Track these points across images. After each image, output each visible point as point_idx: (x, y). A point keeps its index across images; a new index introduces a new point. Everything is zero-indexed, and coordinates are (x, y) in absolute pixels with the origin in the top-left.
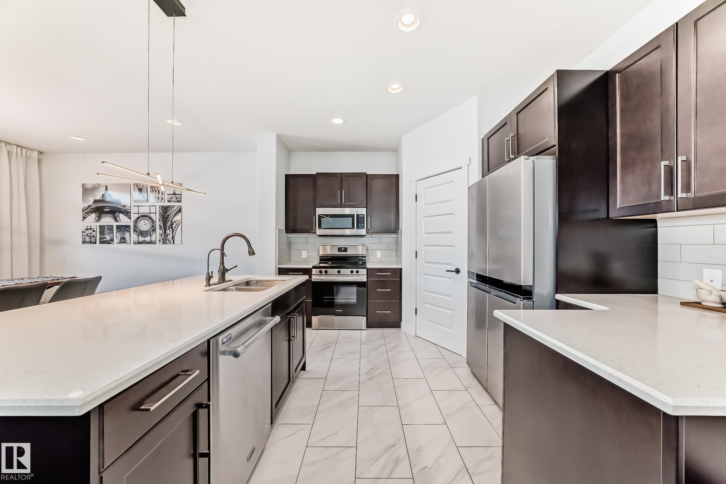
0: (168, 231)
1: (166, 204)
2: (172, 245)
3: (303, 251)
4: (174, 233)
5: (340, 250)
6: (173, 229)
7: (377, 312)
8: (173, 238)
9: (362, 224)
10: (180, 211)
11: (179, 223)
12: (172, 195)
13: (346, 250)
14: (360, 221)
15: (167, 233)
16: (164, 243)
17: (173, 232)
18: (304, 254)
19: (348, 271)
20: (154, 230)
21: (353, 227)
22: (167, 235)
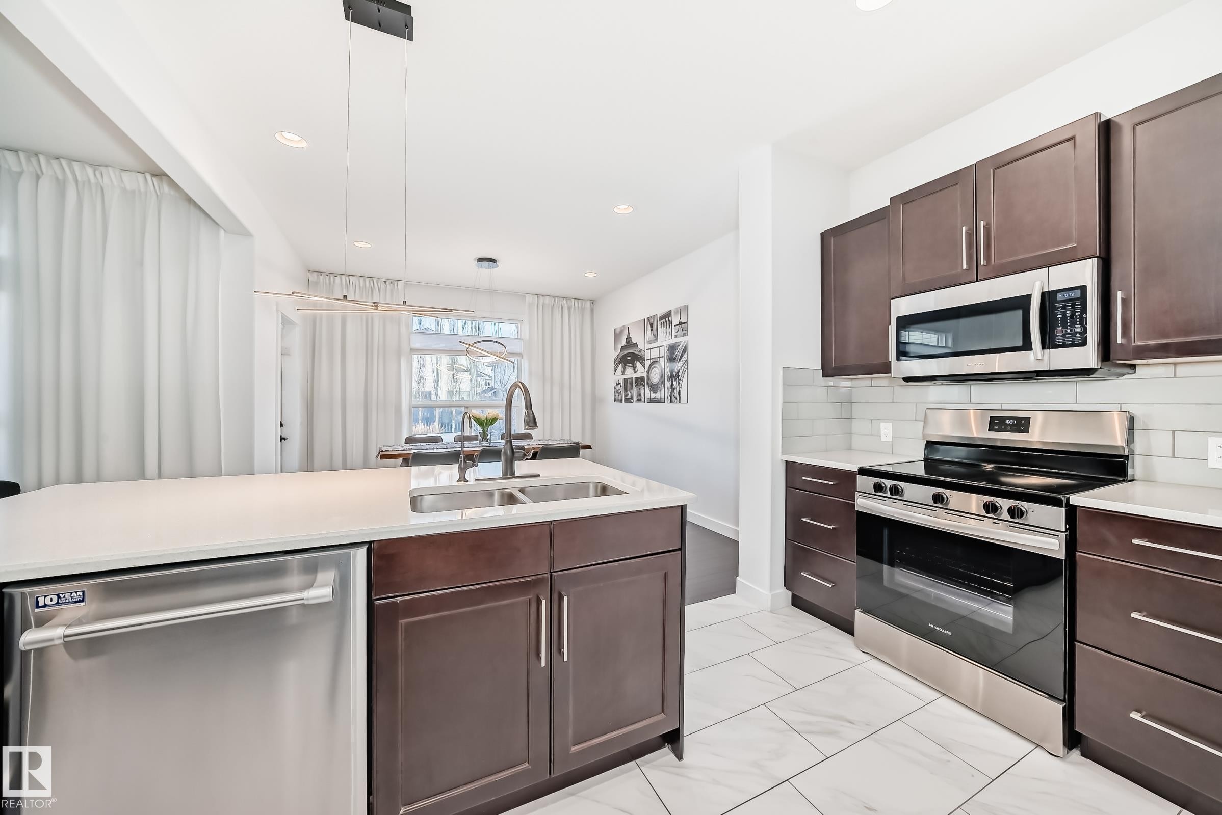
0: (674, 383)
1: (674, 341)
2: (678, 405)
3: (882, 424)
4: (680, 385)
5: (997, 423)
6: (679, 380)
7: (1135, 716)
8: (679, 394)
9: (1073, 325)
10: (685, 350)
11: (685, 370)
12: (678, 326)
13: (1022, 425)
14: (1064, 314)
15: (673, 387)
16: (671, 402)
17: (679, 383)
18: (886, 431)
19: (975, 502)
20: (663, 382)
21: (1027, 346)
22: (674, 388)
